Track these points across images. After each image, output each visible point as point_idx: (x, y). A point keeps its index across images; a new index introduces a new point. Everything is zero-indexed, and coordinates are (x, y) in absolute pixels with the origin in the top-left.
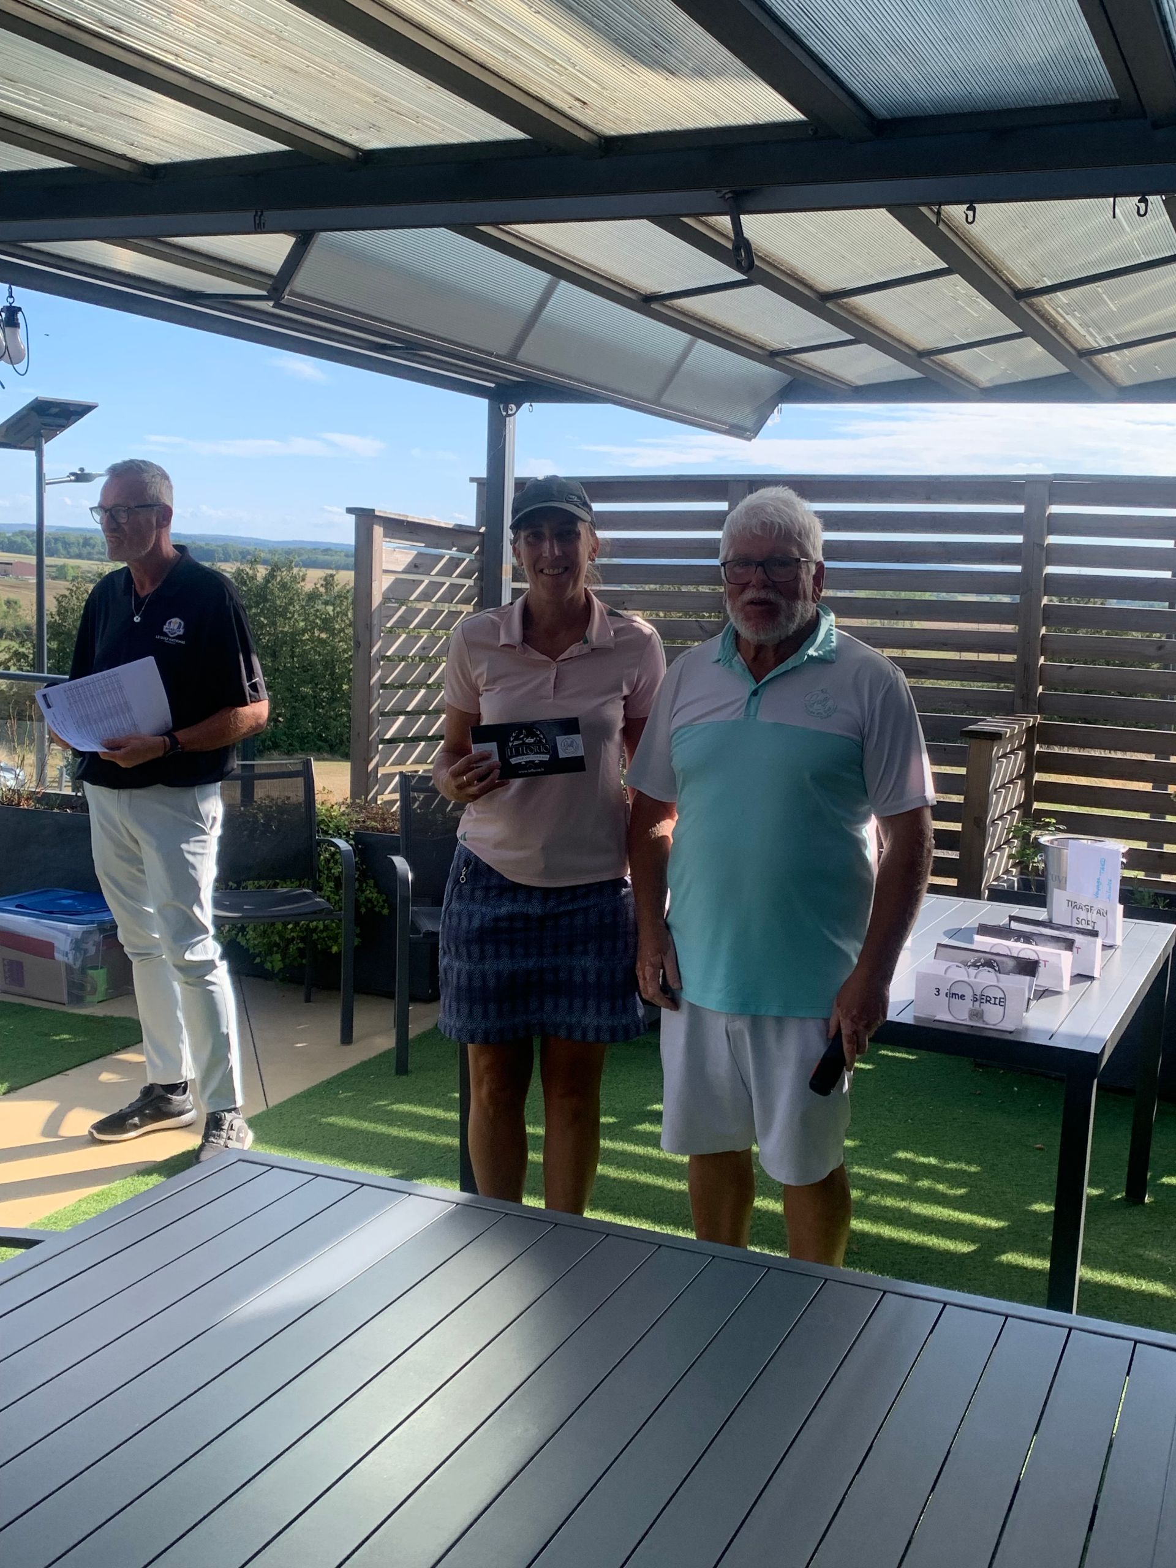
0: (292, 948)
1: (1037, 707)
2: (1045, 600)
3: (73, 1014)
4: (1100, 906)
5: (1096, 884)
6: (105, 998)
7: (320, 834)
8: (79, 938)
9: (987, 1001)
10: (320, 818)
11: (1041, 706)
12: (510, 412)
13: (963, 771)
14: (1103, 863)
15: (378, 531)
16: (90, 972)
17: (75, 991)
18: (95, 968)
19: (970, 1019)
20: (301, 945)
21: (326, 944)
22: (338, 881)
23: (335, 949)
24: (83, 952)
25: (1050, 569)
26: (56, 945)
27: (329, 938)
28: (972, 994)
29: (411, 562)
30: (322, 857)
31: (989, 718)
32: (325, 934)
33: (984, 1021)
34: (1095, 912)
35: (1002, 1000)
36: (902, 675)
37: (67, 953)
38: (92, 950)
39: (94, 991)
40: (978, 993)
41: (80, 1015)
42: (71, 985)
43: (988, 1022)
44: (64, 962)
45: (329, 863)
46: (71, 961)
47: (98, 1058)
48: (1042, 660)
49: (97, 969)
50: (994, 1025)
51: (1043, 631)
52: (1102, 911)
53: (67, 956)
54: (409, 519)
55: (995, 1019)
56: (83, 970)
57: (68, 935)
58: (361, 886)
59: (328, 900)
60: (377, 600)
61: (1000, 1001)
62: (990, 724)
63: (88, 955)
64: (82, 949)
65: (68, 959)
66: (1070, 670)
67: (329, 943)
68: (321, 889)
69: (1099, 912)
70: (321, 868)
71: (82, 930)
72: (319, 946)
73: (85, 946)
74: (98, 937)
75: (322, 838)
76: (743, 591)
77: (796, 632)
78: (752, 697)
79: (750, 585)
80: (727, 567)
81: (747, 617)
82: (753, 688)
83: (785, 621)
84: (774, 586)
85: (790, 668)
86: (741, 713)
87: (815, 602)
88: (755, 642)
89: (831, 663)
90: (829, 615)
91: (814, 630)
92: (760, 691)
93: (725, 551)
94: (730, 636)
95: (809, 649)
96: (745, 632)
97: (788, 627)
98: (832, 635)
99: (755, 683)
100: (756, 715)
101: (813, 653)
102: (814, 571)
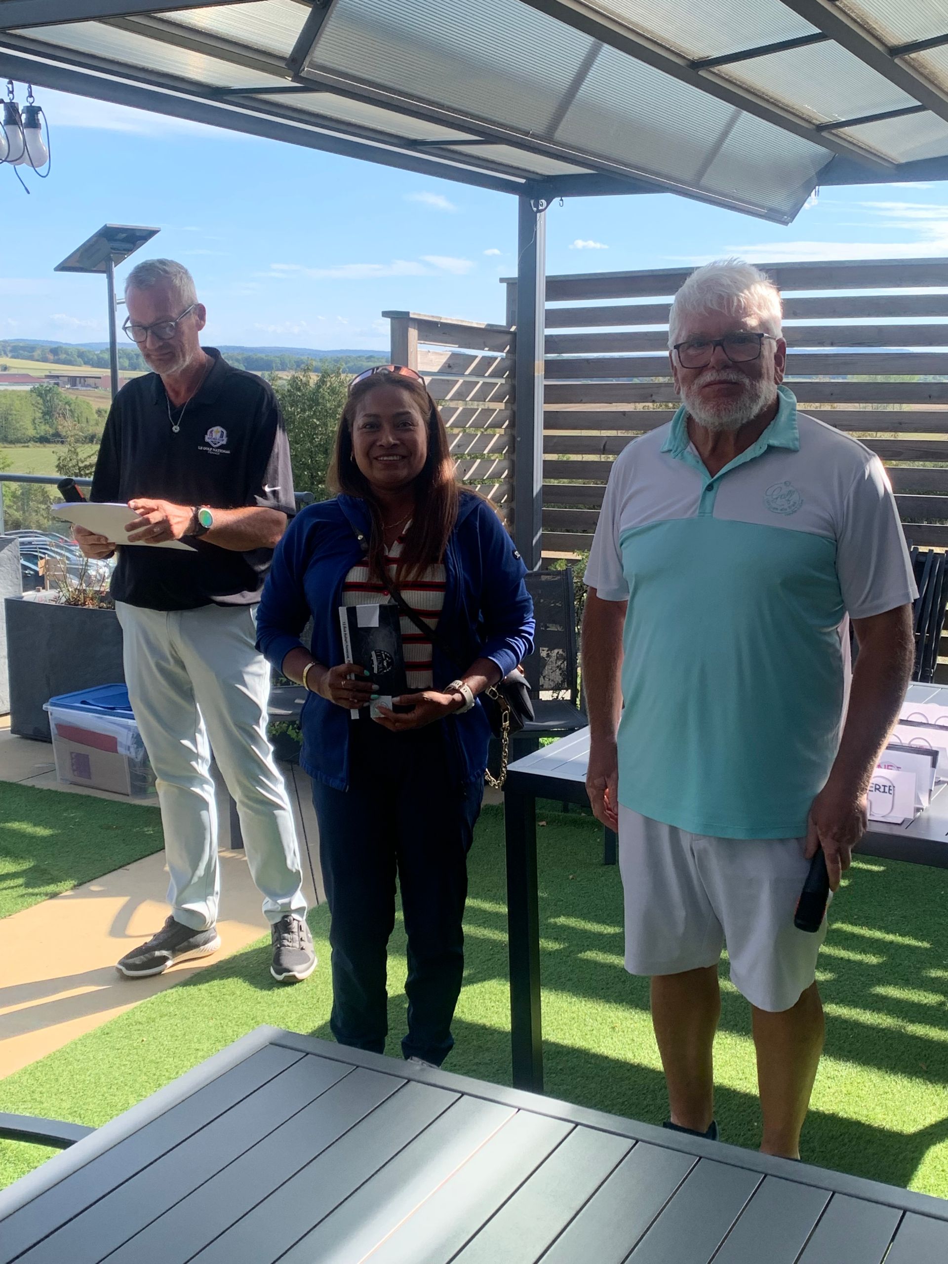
3: (135, 806)
12: (540, 208)
15: (413, 333)
26: (119, 739)
29: (446, 363)
37: (128, 747)
41: (140, 807)
42: (134, 777)
44: (126, 755)
46: (133, 755)
47: (157, 851)
53: (129, 750)
54: (443, 321)
56: (144, 763)
57: (129, 730)
65: (130, 753)
76: (699, 374)
77: (758, 417)
78: (707, 492)
79: (709, 366)
80: (680, 350)
81: (706, 400)
82: (708, 482)
83: (748, 402)
84: (736, 366)
85: (748, 459)
86: (696, 509)
87: (777, 383)
88: (715, 427)
89: (795, 451)
90: (791, 398)
91: (775, 415)
92: (715, 486)
93: (676, 331)
94: (681, 424)
95: (770, 438)
96: (703, 416)
97: (751, 408)
98: (794, 420)
99: (710, 477)
100: (712, 512)
101: (774, 442)
102: (775, 349)
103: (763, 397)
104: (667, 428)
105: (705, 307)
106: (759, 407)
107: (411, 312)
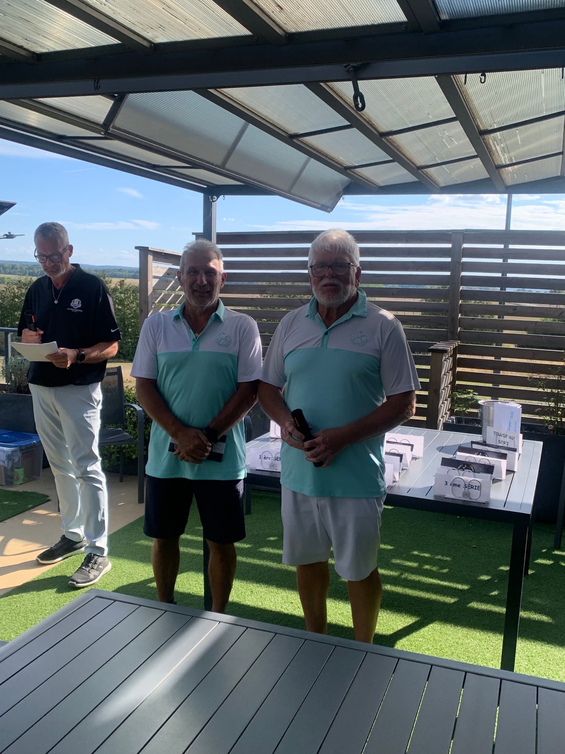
0: (113, 457)
1: (458, 337)
2: (461, 288)
3: (7, 491)
4: (511, 435)
5: (509, 424)
6: (22, 483)
7: (126, 402)
8: (10, 454)
9: (471, 487)
10: (125, 394)
11: (459, 337)
12: (214, 200)
13: (428, 367)
14: (512, 413)
15: (150, 257)
16: (16, 470)
17: (8, 479)
18: (18, 468)
19: (463, 497)
20: (118, 455)
21: (129, 454)
22: (135, 424)
23: (134, 457)
24: (12, 460)
25: (463, 274)
27: (131, 451)
28: (464, 484)
29: (166, 272)
30: (127, 413)
31: (438, 343)
32: (129, 450)
33: (470, 498)
34: (508, 437)
35: (479, 487)
36: (400, 324)
37: (4, 461)
38: (17, 459)
39: (18, 479)
40: (467, 484)
41: (11, 491)
42: (7, 476)
43: (473, 498)
44: (2, 466)
45: (130, 416)
46: (6, 465)
47: (20, 513)
48: (460, 316)
49: (19, 468)
50: (476, 500)
51: (460, 302)
52: (511, 437)
54: (165, 252)
55: (476, 496)
56: (12, 469)
57: (5, 452)
58: (146, 426)
59: (130, 433)
60: (150, 291)
61: (478, 488)
62: (440, 345)
63: (15, 462)
64: (11, 459)
65: (5, 464)
66: (473, 320)
67: (131, 454)
68: (127, 428)
69: (510, 438)
70: (127, 418)
71: (11, 450)
72: (126, 456)
73: (13, 458)
74: (19, 454)
75: (127, 404)
76: (321, 280)
77: (347, 301)
78: (325, 336)
79: (325, 277)
80: (312, 268)
81: (323, 293)
82: (326, 331)
83: (343, 294)
84: (337, 277)
85: (344, 321)
86: (319, 344)
87: (356, 287)
88: (328, 305)
89: (365, 318)
90: (364, 294)
91: (356, 301)
92: (329, 333)
93: (311, 260)
94: (314, 304)
95: (353, 311)
96: (323, 300)
97: (344, 298)
98: (365, 304)
99: (326, 328)
100: (327, 345)
101: (355, 313)
102: (356, 271)
103: (349, 293)
104: (308, 305)
105: (325, 250)
106: (347, 297)
107: (149, 247)
